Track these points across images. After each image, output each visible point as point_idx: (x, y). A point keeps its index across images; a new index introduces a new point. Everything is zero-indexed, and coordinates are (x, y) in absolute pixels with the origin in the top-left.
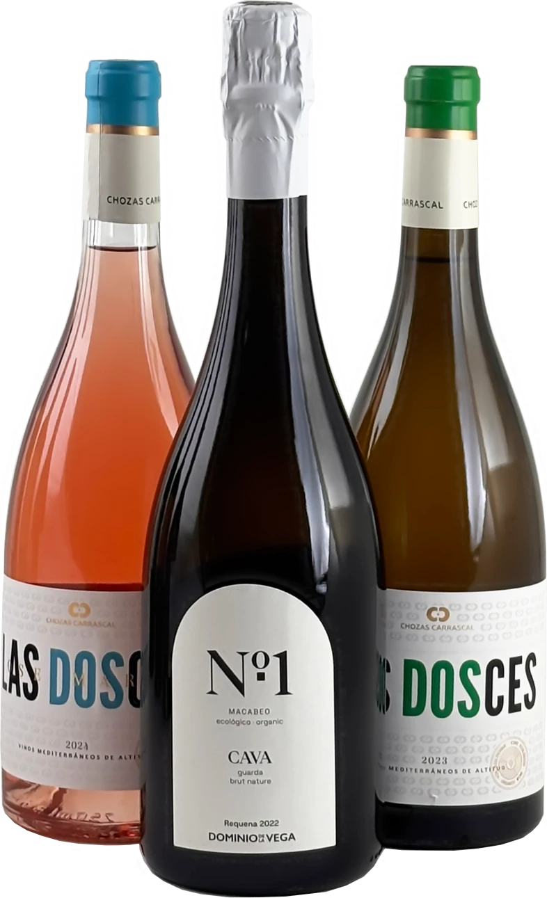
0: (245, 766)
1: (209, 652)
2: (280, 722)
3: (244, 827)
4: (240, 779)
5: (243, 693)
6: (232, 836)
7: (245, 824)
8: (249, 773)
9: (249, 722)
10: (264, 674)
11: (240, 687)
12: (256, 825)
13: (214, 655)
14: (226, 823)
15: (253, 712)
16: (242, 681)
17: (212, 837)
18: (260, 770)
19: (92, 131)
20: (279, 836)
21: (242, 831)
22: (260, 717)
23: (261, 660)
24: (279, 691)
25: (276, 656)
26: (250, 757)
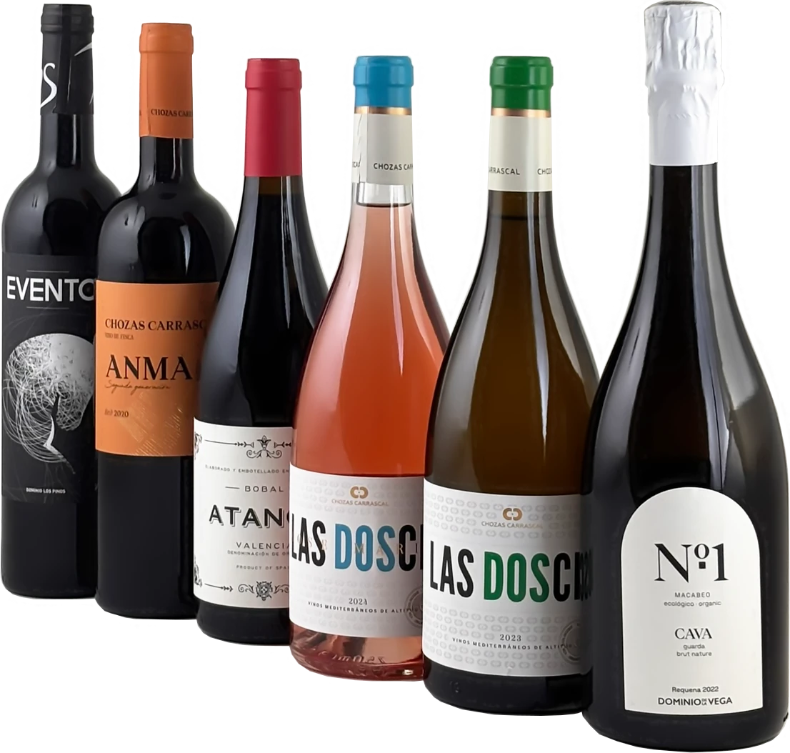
0: (690, 641)
1: (657, 545)
2: (718, 604)
3: (689, 693)
4: (685, 652)
5: (687, 580)
6: (679, 700)
7: (691, 690)
8: (693, 647)
9: (692, 605)
10: (704, 563)
11: (685, 574)
12: (699, 691)
13: (661, 548)
14: (674, 689)
15: (696, 595)
16: (686, 569)
17: (661, 701)
18: (702, 644)
19: (361, 112)
20: (719, 700)
21: (687, 696)
22: (701, 600)
23: (702, 551)
24: (717, 577)
25: (715, 548)
26: (693, 633)
